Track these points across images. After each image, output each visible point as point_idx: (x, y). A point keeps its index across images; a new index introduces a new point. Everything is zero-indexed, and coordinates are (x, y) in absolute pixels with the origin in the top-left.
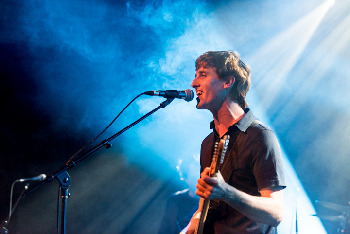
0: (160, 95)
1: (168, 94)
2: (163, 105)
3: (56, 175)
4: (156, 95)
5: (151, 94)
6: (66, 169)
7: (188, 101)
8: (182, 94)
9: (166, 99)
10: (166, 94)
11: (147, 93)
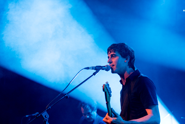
0: (92, 69)
1: (97, 68)
2: (94, 74)
3: (41, 114)
4: (90, 69)
5: (88, 68)
6: (46, 110)
7: (108, 71)
8: (104, 68)
9: (96, 71)
10: (96, 68)
11: (85, 68)
